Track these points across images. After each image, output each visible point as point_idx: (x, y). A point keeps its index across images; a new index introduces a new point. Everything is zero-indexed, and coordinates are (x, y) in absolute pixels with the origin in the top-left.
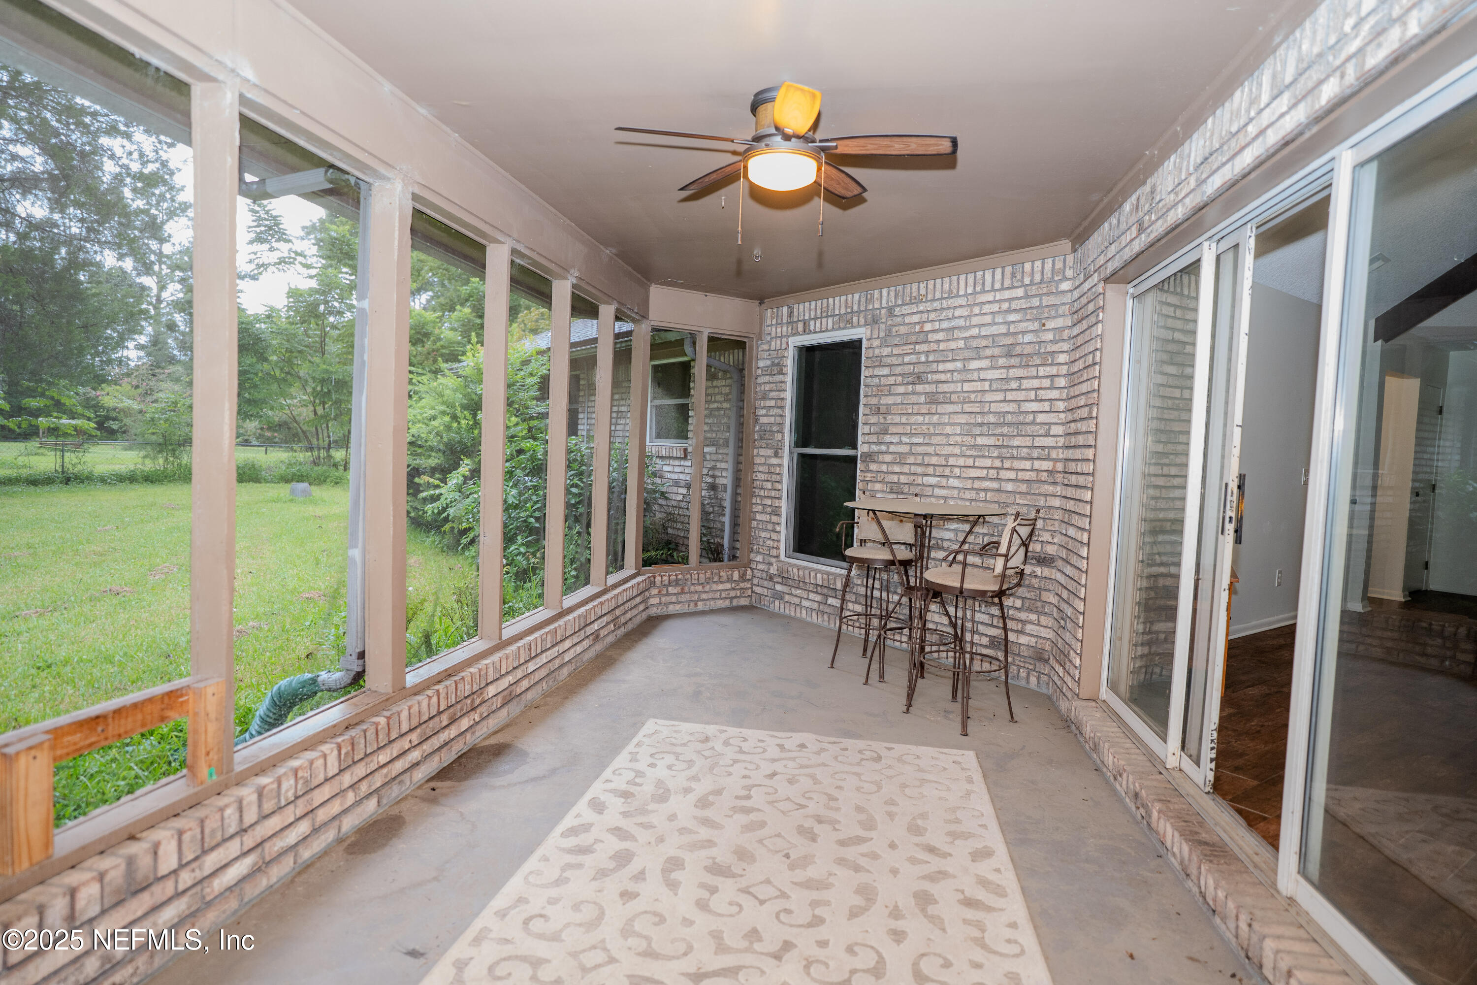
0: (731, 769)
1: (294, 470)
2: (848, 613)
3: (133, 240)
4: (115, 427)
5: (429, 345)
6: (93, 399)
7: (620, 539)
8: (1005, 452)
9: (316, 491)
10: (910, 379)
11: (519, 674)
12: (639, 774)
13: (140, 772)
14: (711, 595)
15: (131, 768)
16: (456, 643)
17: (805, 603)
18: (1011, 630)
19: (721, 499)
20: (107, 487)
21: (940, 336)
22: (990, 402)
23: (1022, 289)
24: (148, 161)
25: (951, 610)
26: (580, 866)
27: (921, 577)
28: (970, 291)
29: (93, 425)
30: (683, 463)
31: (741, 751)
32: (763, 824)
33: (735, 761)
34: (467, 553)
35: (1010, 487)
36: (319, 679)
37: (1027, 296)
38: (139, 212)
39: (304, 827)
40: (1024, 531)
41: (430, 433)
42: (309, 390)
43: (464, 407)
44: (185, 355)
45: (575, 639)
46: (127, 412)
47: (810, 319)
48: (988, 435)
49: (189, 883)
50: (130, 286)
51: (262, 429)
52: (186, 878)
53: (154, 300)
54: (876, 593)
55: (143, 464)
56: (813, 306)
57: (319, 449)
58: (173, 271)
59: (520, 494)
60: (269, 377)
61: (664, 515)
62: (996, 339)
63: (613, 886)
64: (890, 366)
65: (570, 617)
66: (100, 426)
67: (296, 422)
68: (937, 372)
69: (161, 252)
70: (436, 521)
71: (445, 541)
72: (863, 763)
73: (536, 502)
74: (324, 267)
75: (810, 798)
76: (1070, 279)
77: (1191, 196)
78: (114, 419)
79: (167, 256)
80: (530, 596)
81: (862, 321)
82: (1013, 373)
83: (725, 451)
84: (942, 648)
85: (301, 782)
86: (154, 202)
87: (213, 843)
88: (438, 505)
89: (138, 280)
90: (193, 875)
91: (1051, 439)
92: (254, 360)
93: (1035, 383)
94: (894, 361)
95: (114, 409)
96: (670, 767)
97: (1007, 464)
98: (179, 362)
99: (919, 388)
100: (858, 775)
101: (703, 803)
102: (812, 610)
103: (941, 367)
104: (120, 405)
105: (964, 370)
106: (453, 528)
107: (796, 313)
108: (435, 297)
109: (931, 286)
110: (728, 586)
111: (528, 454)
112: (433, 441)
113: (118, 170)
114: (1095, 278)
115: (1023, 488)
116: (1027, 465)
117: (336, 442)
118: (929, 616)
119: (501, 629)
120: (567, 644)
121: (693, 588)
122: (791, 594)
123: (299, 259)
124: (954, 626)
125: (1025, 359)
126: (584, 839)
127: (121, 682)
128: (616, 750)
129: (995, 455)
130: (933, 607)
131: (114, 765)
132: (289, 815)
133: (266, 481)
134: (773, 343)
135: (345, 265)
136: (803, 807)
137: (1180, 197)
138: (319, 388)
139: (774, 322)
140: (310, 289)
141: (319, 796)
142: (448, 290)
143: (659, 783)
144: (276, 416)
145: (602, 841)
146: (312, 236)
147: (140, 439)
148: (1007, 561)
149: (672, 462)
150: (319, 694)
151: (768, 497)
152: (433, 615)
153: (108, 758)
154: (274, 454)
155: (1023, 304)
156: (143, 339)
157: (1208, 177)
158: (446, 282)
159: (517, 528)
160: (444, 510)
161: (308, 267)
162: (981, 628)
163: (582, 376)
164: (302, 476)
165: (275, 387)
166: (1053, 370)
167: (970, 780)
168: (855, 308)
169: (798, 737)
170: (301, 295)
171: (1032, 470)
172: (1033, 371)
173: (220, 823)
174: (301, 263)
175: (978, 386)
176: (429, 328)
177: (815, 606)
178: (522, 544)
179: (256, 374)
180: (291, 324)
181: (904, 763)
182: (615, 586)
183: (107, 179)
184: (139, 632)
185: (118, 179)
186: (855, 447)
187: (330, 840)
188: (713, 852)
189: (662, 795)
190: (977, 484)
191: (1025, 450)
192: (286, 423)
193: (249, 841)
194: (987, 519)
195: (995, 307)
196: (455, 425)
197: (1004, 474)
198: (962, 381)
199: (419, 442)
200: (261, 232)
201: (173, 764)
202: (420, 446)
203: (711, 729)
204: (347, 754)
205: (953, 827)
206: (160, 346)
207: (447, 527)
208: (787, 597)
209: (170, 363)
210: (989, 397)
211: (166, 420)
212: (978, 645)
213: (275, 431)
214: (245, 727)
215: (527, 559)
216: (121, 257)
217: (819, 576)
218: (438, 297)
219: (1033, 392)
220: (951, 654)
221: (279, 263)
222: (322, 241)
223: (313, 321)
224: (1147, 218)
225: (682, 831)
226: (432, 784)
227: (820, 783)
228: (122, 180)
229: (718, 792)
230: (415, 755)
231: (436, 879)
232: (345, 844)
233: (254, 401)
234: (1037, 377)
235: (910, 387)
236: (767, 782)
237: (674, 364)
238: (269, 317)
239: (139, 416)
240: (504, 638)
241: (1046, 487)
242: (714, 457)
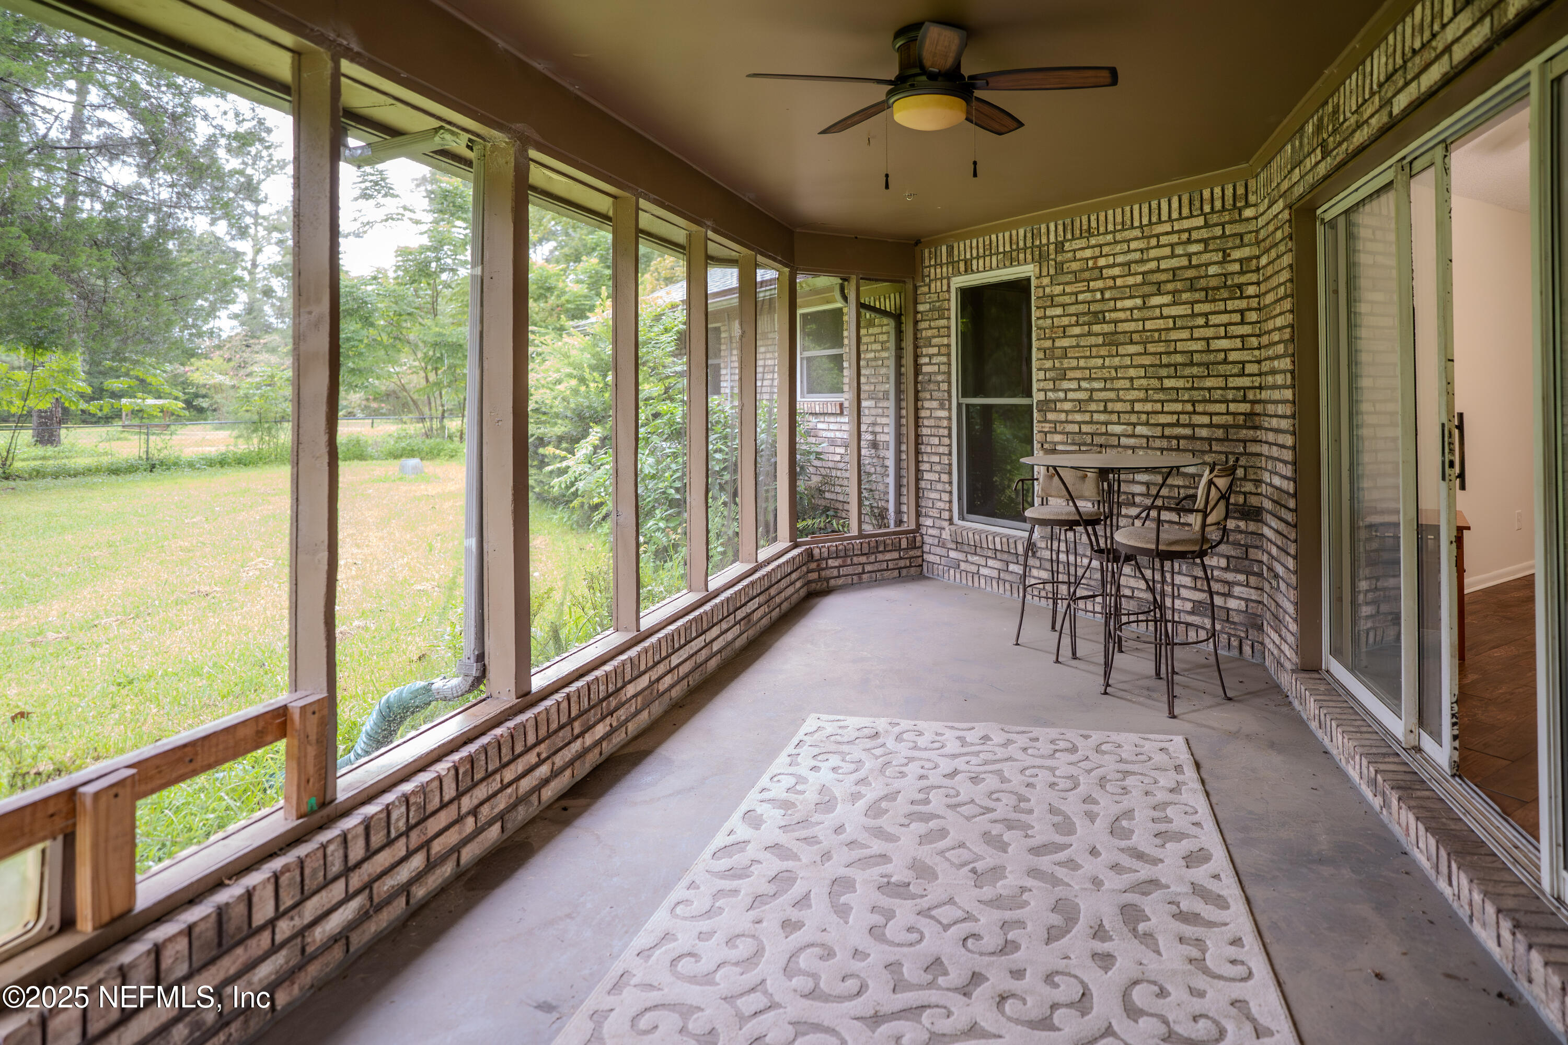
0: (903, 769)
1: (403, 445)
2: (1033, 581)
3: (226, 205)
4: (205, 405)
5: (552, 300)
6: (182, 376)
7: (771, 508)
8: (1196, 395)
9: (430, 467)
10: (1086, 319)
11: (661, 669)
12: (801, 780)
13: (232, 803)
14: (876, 567)
15: (221, 799)
16: (589, 636)
17: (983, 571)
18: (1218, 593)
19: (884, 458)
20: (197, 473)
21: (1116, 271)
22: (1176, 341)
23: (1202, 218)
24: (244, 120)
25: (1148, 573)
26: (735, 892)
27: (1112, 538)
28: (1145, 221)
29: (181, 405)
30: (839, 419)
31: (915, 747)
32: (943, 833)
33: (911, 759)
34: (599, 530)
35: (1204, 433)
36: (434, 687)
37: (1207, 225)
38: (233, 173)
39: (417, 862)
40: (1222, 483)
41: (555, 398)
42: (420, 355)
43: (593, 368)
44: (283, 322)
45: (724, 626)
46: (218, 388)
47: (972, 258)
48: (1176, 377)
49: (288, 934)
50: (223, 252)
51: (367, 400)
52: (285, 928)
53: (249, 265)
54: (1063, 557)
55: (236, 445)
56: (974, 244)
57: (431, 419)
58: (270, 233)
59: (658, 462)
60: (375, 344)
61: (819, 479)
62: (1178, 272)
63: (773, 913)
64: (1063, 306)
65: (717, 600)
66: (189, 404)
67: (405, 390)
68: (1115, 310)
69: (257, 213)
70: (564, 496)
71: (575, 517)
72: (1057, 755)
73: (675, 472)
74: (436, 222)
75: (998, 800)
76: (1254, 205)
77: (1377, 116)
78: (204, 396)
79: (264, 218)
80: (672, 577)
81: (1029, 257)
82: (1198, 308)
83: (885, 404)
84: (1141, 617)
85: (413, 809)
86: (250, 162)
87: (314, 887)
88: (566, 478)
89: (232, 244)
90: (292, 924)
91: (1246, 378)
92: (359, 326)
93: (1224, 318)
94: (1067, 299)
95: (204, 385)
96: (834, 769)
97: (1200, 408)
98: (276, 330)
99: (1096, 328)
100: (1052, 770)
101: (874, 810)
102: (992, 578)
103: (1119, 304)
104: (211, 382)
105: (1144, 307)
106: (582, 505)
107: (956, 253)
108: (560, 246)
109: (1102, 218)
110: (895, 555)
111: (666, 417)
112: (559, 407)
113: (211, 131)
114: (1281, 204)
115: (1220, 433)
116: (1222, 408)
117: (451, 411)
118: (1123, 581)
119: (638, 619)
120: (715, 631)
121: (855, 560)
122: (967, 561)
123: (408, 214)
124: (1152, 590)
125: (1209, 294)
126: (739, 860)
127: (210, 697)
128: (773, 754)
129: (1186, 397)
130: (1127, 570)
131: (202, 795)
132: (400, 849)
133: (372, 458)
134: (933, 286)
135: (458, 218)
136: (990, 810)
137: (1365, 117)
138: (431, 353)
139: (933, 262)
140: (421, 246)
141: (434, 825)
142: (573, 240)
143: (823, 789)
144: (382, 386)
145: (759, 862)
146: (423, 188)
147: (231, 419)
148: (1205, 516)
149: (827, 419)
150: (433, 703)
151: (936, 454)
152: (562, 604)
153: (196, 787)
154: (381, 428)
155: (1204, 234)
156: (237, 308)
157: (1394, 96)
158: (570, 231)
159: (656, 500)
160: (572, 484)
161: (417, 222)
162: (1184, 593)
163: (722, 329)
164: (413, 450)
165: (382, 353)
166: (1243, 304)
167: (1178, 769)
168: (1021, 244)
169: (981, 729)
170: (411, 253)
171: (1228, 413)
172: (1221, 306)
173: (322, 862)
174: (411, 219)
175: (1160, 324)
176: (552, 282)
177: (995, 574)
178: (662, 519)
179: (361, 341)
180: (400, 284)
181: (1104, 753)
182: (768, 562)
183: (200, 141)
184: (231, 638)
185: (212, 141)
186: (1030, 395)
187: (447, 874)
188: (888, 868)
189: (826, 803)
190: (1168, 432)
191: (1219, 392)
192: (394, 392)
193: (356, 880)
194: (1182, 469)
195: (1174, 238)
196: (583, 388)
197: (1197, 419)
198: (1144, 320)
199: (543, 409)
200: (367, 188)
201: (268, 792)
202: (544, 413)
203: (881, 724)
204: (465, 773)
205: (1163, 827)
206: (254, 314)
207: (576, 503)
208: (963, 566)
209: (267, 332)
210: (1174, 335)
211: (262, 396)
212: (1180, 611)
213: (382, 401)
214: (351, 744)
215: (667, 536)
216: (213, 222)
217: (997, 540)
218: (562, 247)
219: (1223, 328)
220: (1151, 624)
221: (386, 220)
222: (432, 192)
223: (423, 280)
224: (1331, 139)
225: (851, 844)
226: (564, 803)
227: (1010, 781)
228: (216, 142)
229: (891, 797)
230: (544, 770)
231: (569, 916)
232: (466, 878)
233: (360, 371)
234: (1226, 312)
235: (1086, 327)
236: (947, 782)
237: (824, 311)
238: (375, 278)
239: (232, 392)
240: (642, 629)
241: (1244, 431)
242: (874, 412)
